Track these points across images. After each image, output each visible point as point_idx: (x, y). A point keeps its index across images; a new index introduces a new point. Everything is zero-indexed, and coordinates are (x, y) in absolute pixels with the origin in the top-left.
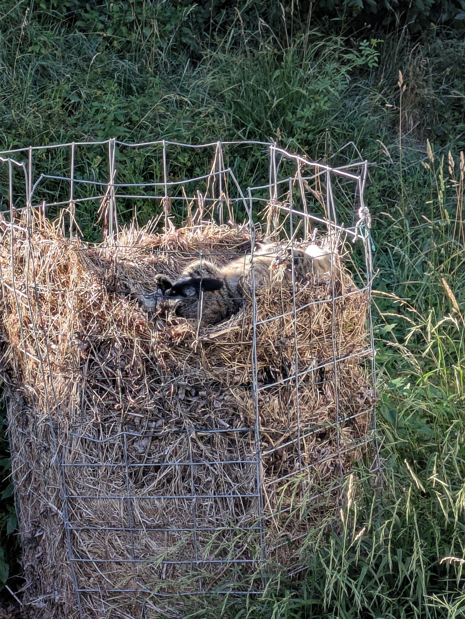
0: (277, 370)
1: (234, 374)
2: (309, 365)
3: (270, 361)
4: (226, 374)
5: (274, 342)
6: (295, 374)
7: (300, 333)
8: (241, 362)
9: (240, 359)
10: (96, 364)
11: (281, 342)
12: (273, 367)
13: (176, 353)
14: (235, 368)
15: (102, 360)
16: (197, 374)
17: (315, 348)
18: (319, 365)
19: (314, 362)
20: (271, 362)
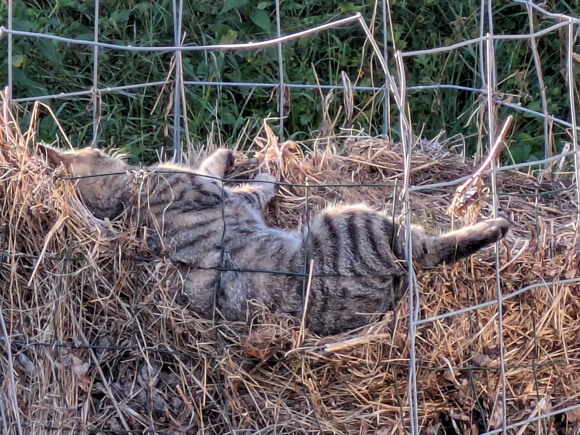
0: (465, 418)
1: (374, 424)
2: (533, 408)
3: (450, 401)
4: (359, 425)
5: (457, 362)
6: (501, 426)
7: (515, 345)
8: (390, 403)
9: (389, 396)
10: (109, 402)
11: (471, 362)
12: (458, 412)
13: (261, 383)
14: (377, 414)
15: (120, 396)
16: (303, 422)
17: (546, 375)
18: (557, 409)
19: (542, 404)
20: (453, 402)
